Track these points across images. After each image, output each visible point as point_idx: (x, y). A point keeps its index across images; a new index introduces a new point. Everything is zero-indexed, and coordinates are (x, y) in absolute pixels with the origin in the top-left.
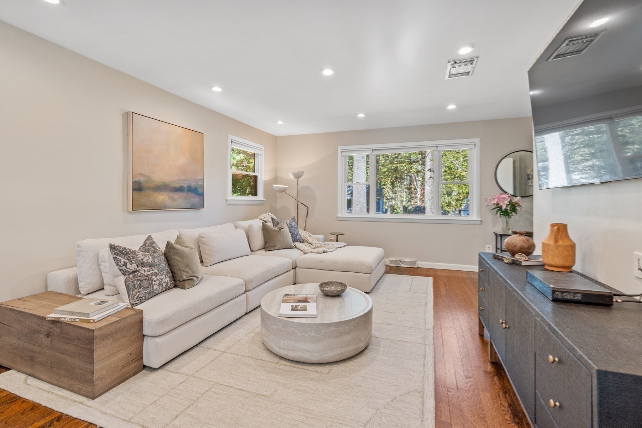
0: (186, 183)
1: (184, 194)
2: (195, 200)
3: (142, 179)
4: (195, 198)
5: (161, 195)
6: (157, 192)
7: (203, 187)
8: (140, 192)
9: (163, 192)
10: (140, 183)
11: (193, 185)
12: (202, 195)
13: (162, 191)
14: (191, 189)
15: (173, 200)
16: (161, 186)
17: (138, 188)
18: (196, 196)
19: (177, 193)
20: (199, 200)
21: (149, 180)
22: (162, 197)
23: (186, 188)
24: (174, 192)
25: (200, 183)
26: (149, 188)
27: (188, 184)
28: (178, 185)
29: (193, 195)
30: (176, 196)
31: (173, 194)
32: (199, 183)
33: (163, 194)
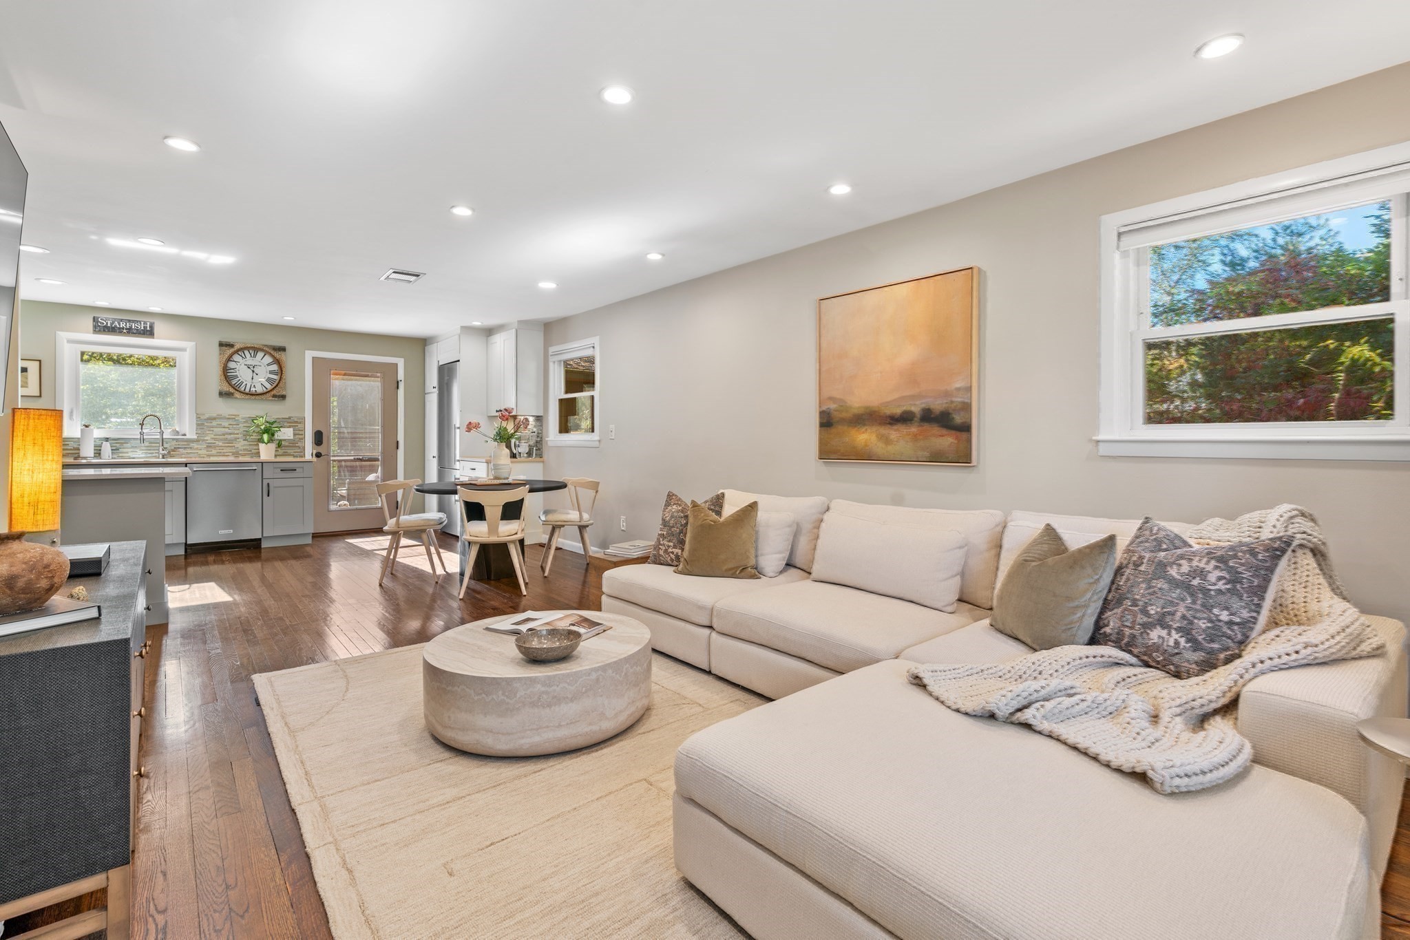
0: (918, 403)
1: (914, 429)
2: (946, 441)
3: (833, 406)
4: (943, 436)
5: (863, 433)
6: (855, 427)
7: (967, 407)
8: (828, 428)
9: (866, 427)
10: (828, 414)
11: (938, 405)
12: (966, 428)
13: (864, 425)
14: (932, 416)
15: (887, 441)
16: (862, 415)
17: (827, 422)
18: (944, 431)
19: (895, 427)
20: (956, 442)
21: (842, 406)
22: (865, 437)
23: (918, 416)
24: (889, 426)
25: (959, 400)
26: (842, 421)
27: (923, 406)
28: (898, 411)
29: (936, 429)
30: (894, 433)
31: (884, 430)
32: (954, 399)
33: (866, 430)
